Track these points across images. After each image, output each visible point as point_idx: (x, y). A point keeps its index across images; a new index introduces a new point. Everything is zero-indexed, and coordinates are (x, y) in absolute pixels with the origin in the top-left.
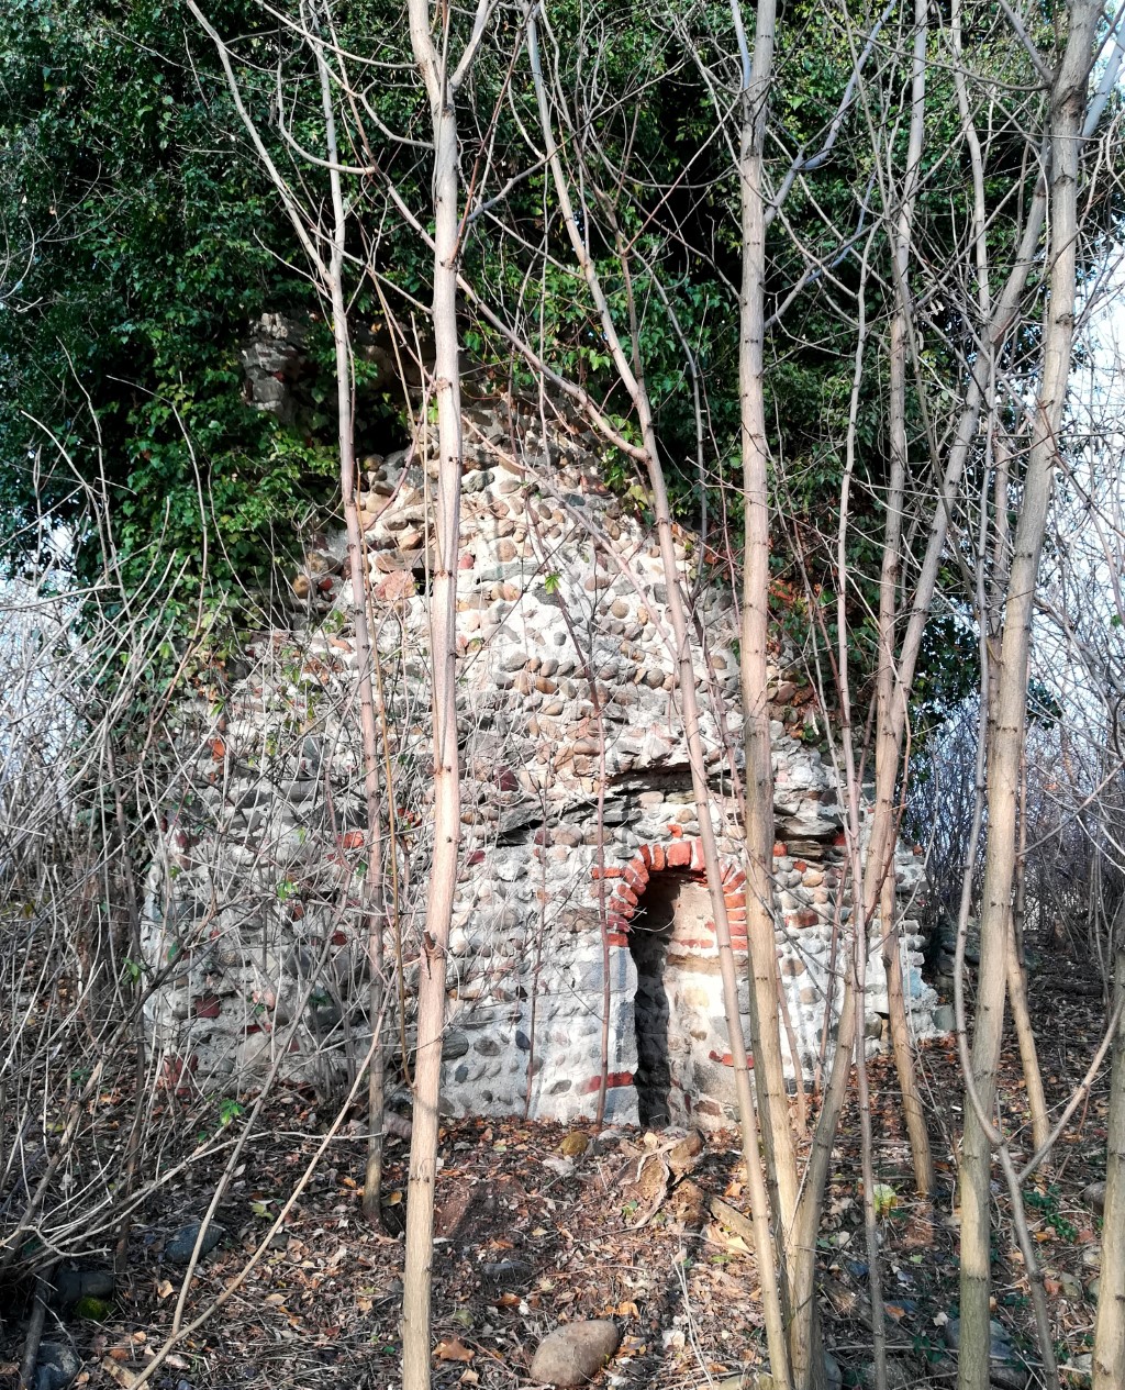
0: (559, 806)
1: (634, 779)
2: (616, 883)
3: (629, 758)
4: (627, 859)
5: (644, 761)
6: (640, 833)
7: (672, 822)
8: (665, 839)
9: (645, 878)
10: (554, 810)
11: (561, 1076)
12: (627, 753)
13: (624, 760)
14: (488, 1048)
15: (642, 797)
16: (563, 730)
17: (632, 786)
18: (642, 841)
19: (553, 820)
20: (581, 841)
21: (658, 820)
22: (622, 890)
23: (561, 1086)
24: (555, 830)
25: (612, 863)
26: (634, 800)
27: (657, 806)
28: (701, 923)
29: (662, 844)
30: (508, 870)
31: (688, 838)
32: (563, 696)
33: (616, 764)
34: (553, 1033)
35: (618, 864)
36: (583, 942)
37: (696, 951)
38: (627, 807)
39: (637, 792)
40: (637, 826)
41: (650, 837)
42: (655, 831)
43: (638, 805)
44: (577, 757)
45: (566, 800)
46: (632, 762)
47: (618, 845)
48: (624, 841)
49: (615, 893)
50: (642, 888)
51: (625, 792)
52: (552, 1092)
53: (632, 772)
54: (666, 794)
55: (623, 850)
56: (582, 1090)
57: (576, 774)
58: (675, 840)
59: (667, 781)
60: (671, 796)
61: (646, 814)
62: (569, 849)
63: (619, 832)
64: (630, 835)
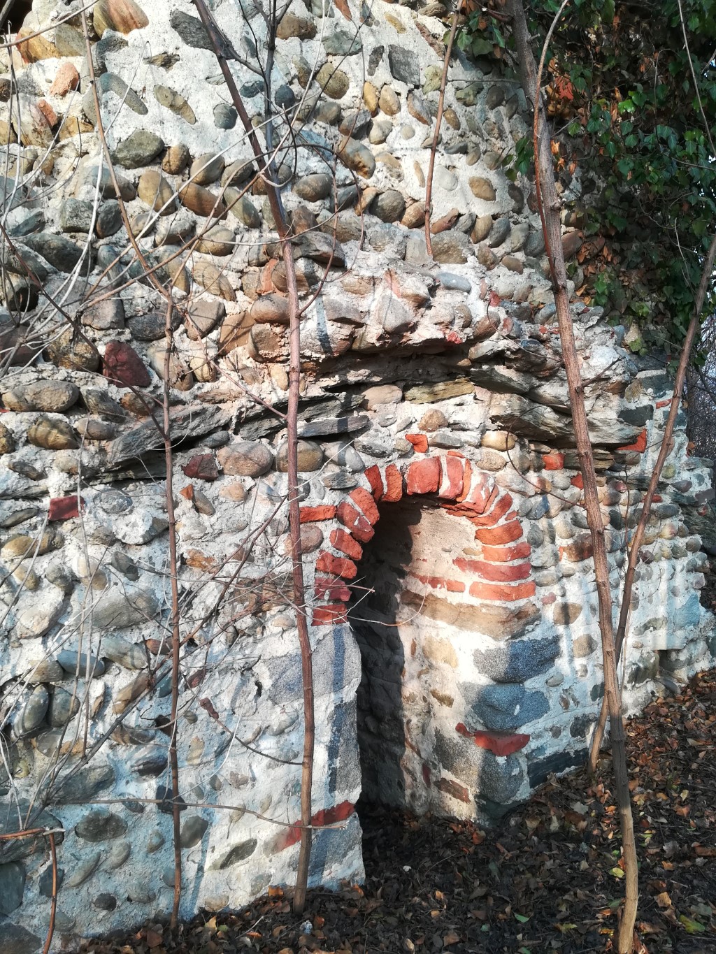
0: (230, 411)
1: (356, 367)
2: (328, 528)
3: (346, 330)
4: (345, 490)
5: (372, 335)
6: (367, 450)
7: (415, 429)
8: (404, 455)
9: (372, 517)
10: (222, 418)
11: (239, 837)
12: (343, 321)
13: (338, 333)
14: (102, 828)
15: (370, 394)
16: (233, 279)
17: (353, 377)
18: (369, 461)
19: (219, 435)
20: (268, 468)
21: (394, 428)
22: (339, 540)
23: (240, 852)
24: (223, 452)
25: (322, 498)
26: (356, 399)
27: (391, 407)
28: (449, 558)
29: (399, 463)
30: (133, 527)
31: (436, 452)
32: (233, 221)
33: (325, 340)
34: (224, 775)
35: (332, 499)
36: (273, 627)
37: (440, 592)
38: (346, 409)
39: (361, 386)
40: (363, 439)
41: (382, 455)
42: (389, 445)
43: (363, 406)
44: (257, 328)
45: (243, 401)
46: (352, 338)
47: (332, 470)
48: (341, 463)
49: (327, 545)
50: (368, 532)
51: (343, 386)
52: (224, 865)
53: (352, 355)
54: (405, 389)
55: (340, 477)
56: (274, 847)
57: (256, 357)
58: (419, 457)
59: (407, 370)
60: (413, 392)
61: (375, 421)
62: (249, 482)
63: (333, 450)
64: (350, 455)
